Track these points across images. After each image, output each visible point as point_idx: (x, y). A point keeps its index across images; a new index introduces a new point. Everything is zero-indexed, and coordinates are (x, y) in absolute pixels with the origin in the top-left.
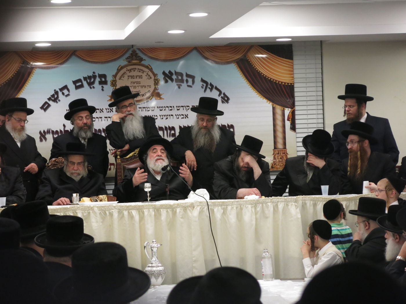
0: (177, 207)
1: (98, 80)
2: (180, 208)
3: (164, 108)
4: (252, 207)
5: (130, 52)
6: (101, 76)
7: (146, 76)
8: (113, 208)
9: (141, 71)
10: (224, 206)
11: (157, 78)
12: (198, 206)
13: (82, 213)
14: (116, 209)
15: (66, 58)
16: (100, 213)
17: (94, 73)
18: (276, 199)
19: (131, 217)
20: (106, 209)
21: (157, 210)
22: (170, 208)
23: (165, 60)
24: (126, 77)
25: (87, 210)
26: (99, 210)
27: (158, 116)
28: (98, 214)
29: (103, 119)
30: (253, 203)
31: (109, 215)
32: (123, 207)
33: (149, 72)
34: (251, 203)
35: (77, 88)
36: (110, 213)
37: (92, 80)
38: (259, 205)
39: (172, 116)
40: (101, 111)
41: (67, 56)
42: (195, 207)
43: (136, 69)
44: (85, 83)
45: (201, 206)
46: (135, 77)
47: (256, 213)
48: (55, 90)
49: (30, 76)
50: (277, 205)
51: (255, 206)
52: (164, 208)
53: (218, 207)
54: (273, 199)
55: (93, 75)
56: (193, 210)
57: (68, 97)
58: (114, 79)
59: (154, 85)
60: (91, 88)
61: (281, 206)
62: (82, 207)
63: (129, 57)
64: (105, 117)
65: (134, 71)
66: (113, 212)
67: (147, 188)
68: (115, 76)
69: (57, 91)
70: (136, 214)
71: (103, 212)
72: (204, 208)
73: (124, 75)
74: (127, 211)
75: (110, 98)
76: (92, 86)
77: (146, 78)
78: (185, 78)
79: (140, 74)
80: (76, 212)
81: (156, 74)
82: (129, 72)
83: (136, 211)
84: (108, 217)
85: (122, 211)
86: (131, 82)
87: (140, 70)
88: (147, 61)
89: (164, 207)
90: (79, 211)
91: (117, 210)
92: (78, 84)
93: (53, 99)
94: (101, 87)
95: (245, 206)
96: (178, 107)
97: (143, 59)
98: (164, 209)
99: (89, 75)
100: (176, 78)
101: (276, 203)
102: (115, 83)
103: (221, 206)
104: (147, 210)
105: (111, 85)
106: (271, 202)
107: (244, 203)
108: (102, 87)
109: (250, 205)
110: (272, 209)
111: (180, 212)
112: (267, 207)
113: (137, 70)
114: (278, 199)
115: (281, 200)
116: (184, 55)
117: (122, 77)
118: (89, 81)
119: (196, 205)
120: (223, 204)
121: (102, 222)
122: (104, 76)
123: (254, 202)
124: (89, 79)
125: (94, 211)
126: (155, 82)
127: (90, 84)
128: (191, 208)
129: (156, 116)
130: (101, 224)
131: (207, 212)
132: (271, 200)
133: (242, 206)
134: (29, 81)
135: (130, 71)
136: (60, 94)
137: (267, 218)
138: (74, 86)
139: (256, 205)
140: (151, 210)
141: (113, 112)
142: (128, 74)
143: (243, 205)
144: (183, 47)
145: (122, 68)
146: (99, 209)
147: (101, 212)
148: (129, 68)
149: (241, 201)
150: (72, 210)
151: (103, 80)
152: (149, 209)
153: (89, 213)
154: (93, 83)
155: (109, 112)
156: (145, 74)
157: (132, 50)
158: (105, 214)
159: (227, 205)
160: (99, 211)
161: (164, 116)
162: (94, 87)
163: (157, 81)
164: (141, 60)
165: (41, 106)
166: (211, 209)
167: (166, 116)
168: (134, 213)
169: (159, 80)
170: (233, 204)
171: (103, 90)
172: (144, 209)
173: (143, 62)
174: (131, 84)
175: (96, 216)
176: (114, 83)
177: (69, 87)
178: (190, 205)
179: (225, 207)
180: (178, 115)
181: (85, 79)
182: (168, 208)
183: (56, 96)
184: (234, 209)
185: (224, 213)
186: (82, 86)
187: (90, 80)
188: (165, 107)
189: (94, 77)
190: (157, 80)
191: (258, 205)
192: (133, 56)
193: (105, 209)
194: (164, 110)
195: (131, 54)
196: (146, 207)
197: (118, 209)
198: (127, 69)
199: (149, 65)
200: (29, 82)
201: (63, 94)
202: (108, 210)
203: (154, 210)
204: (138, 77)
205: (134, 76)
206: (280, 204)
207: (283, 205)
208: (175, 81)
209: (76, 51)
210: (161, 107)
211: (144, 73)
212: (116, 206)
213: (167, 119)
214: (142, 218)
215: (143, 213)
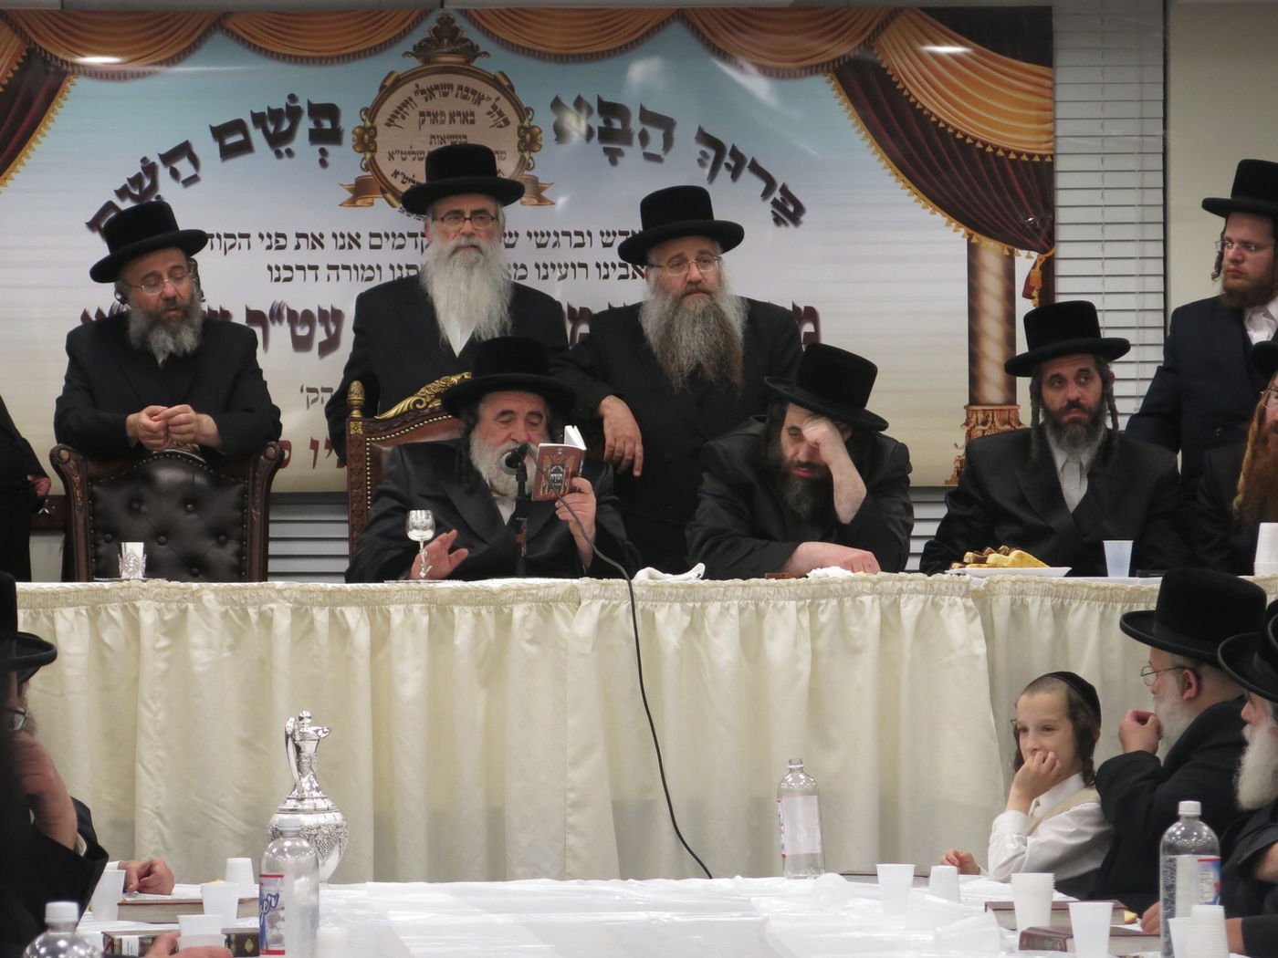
0: (514, 602)
1: (306, 124)
2: (526, 605)
3: (553, 239)
4: (799, 610)
5: (431, 22)
6: (318, 111)
7: (489, 113)
8: (274, 595)
9: (469, 94)
10: (694, 601)
11: (532, 124)
12: (594, 597)
13: (159, 611)
14: (284, 598)
15: (192, 40)
16: (225, 615)
17: (292, 98)
18: (894, 580)
19: (341, 631)
20: (250, 601)
21: (441, 611)
22: (491, 604)
23: (563, 58)
24: (413, 115)
25: (178, 601)
26: (223, 603)
27: (531, 267)
28: (216, 616)
29: (323, 272)
30: (803, 595)
31: (258, 624)
32: (311, 592)
33: (503, 99)
34: (799, 592)
35: (227, 153)
36: (261, 614)
37: (286, 125)
38: (827, 604)
39: (585, 269)
40: (315, 243)
41: (189, 36)
42: (583, 604)
43: (451, 86)
44: (257, 136)
45: (606, 599)
46: (447, 120)
47: (815, 634)
48: (144, 160)
49: (55, 106)
50: (895, 605)
51: (811, 603)
52: (466, 603)
53: (670, 607)
54: (879, 580)
55: (287, 105)
56: (574, 614)
57: (194, 188)
58: (368, 124)
59: (517, 149)
60: (278, 154)
61: (910, 609)
62: (159, 590)
63: (427, 40)
64: (330, 267)
65: (446, 95)
66: (272, 610)
67: (416, 528)
68: (371, 113)
69: (154, 163)
70: (361, 623)
71: (235, 611)
72: (616, 607)
73: (405, 109)
74: (327, 608)
75: (349, 195)
76: (283, 149)
77: (491, 121)
78: (636, 125)
79: (466, 106)
80: (134, 606)
81: (528, 110)
82: (427, 100)
83: (360, 610)
84: (256, 629)
85: (307, 610)
86: (433, 137)
87: (466, 93)
88: (495, 60)
89: (465, 597)
90: (148, 602)
91: (288, 604)
92: (230, 141)
93: (137, 192)
94: (318, 152)
95: (775, 606)
96: (605, 236)
97: (481, 50)
98: (468, 605)
99: (274, 107)
100: (602, 125)
101: (893, 598)
102: (372, 138)
103: (683, 600)
104: (401, 607)
105: (354, 147)
106: (873, 591)
107: (771, 592)
108: (323, 152)
109: (794, 603)
110: (875, 619)
111: (525, 618)
112: (859, 608)
113: (454, 93)
114: (901, 580)
115: (910, 587)
116: (637, 40)
117: (399, 116)
118: (271, 128)
119: (587, 595)
120: (690, 595)
121: (232, 648)
122: (331, 111)
123: (810, 592)
124: (272, 124)
125: (204, 605)
126: (522, 140)
127: (278, 141)
128: (568, 606)
129: (523, 267)
130: (227, 654)
131: (628, 621)
132: (875, 583)
133: (762, 604)
134: (50, 124)
135: (429, 93)
136: (163, 173)
137: (857, 651)
138: (216, 146)
139: (817, 601)
140: (416, 608)
141: (359, 246)
142: (422, 104)
143: (768, 599)
144: (632, 10)
145: (398, 82)
146: (220, 599)
147: (227, 610)
148: (426, 82)
149: (759, 585)
150: (121, 597)
151: (327, 124)
152: (408, 603)
153: (184, 611)
154: (289, 135)
155: (347, 246)
156: (486, 106)
157: (439, 17)
158: (245, 616)
159: (704, 600)
160: (220, 607)
161: (553, 266)
162: (290, 153)
163: (528, 137)
164: (472, 52)
165: (89, 219)
166: (642, 610)
167: (560, 266)
168: (353, 616)
169: (537, 130)
170: (728, 593)
171: (323, 163)
172: (393, 603)
173: (479, 63)
174: (431, 143)
175: (209, 625)
176: (366, 137)
177: (196, 150)
178: (565, 593)
179: (698, 605)
180: (606, 266)
181: (258, 119)
182: (480, 603)
183: (147, 183)
184: (731, 615)
185: (695, 628)
186: (245, 147)
187: (278, 124)
188: (556, 234)
189: (294, 114)
190: (529, 129)
191: (824, 601)
192: (441, 40)
193: (246, 598)
194: (555, 245)
195: (435, 30)
196: (396, 597)
197: (292, 600)
198: (417, 86)
199: (502, 73)
200: (49, 129)
201: (175, 174)
202: (255, 604)
203: (429, 609)
204: (457, 119)
205: (443, 114)
206: (909, 599)
207: (921, 606)
208: (599, 138)
209: (229, 13)
210: (542, 235)
211: (483, 102)
212: (286, 589)
213: (564, 277)
214: (380, 638)
215: (387, 619)
